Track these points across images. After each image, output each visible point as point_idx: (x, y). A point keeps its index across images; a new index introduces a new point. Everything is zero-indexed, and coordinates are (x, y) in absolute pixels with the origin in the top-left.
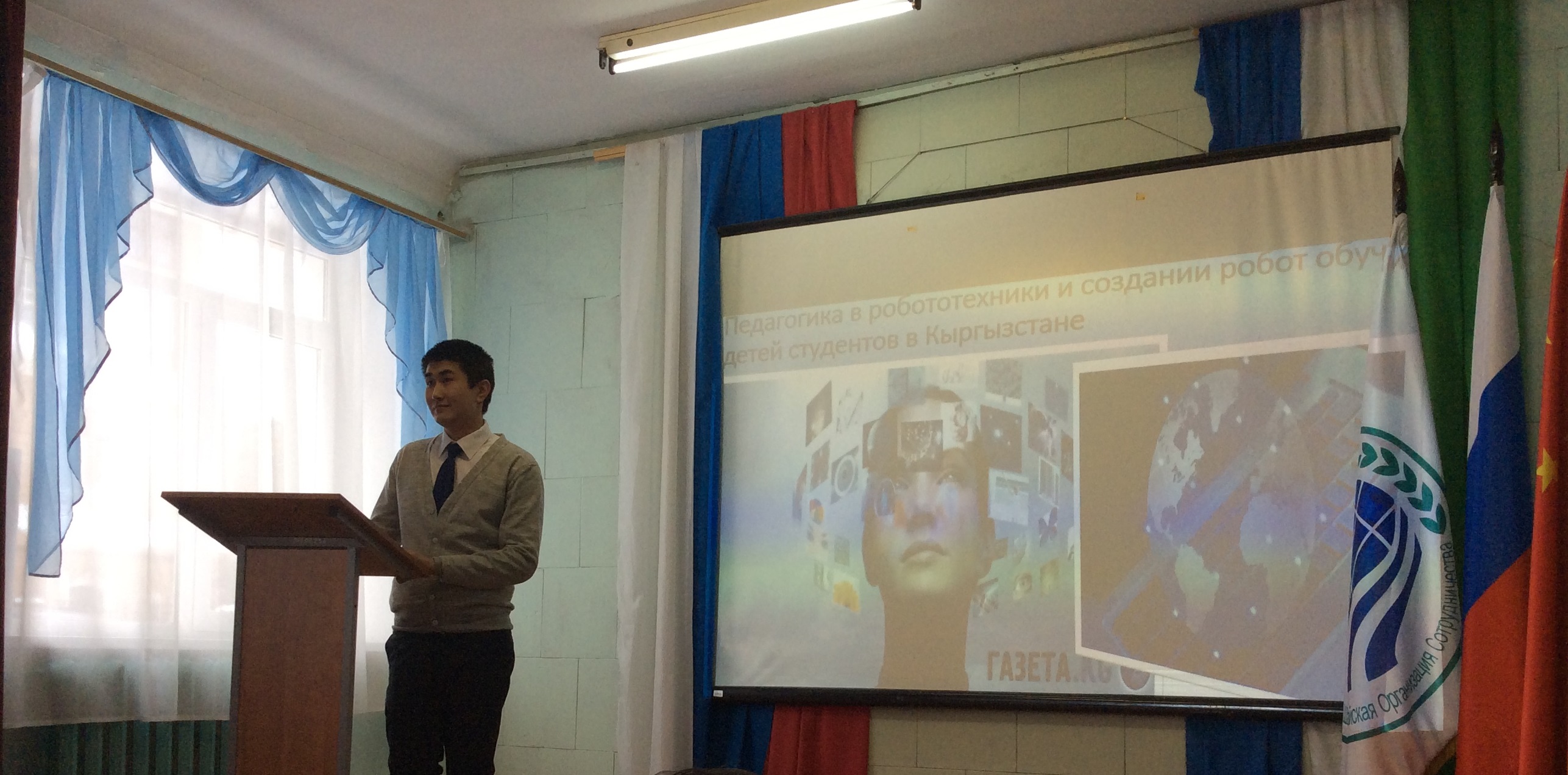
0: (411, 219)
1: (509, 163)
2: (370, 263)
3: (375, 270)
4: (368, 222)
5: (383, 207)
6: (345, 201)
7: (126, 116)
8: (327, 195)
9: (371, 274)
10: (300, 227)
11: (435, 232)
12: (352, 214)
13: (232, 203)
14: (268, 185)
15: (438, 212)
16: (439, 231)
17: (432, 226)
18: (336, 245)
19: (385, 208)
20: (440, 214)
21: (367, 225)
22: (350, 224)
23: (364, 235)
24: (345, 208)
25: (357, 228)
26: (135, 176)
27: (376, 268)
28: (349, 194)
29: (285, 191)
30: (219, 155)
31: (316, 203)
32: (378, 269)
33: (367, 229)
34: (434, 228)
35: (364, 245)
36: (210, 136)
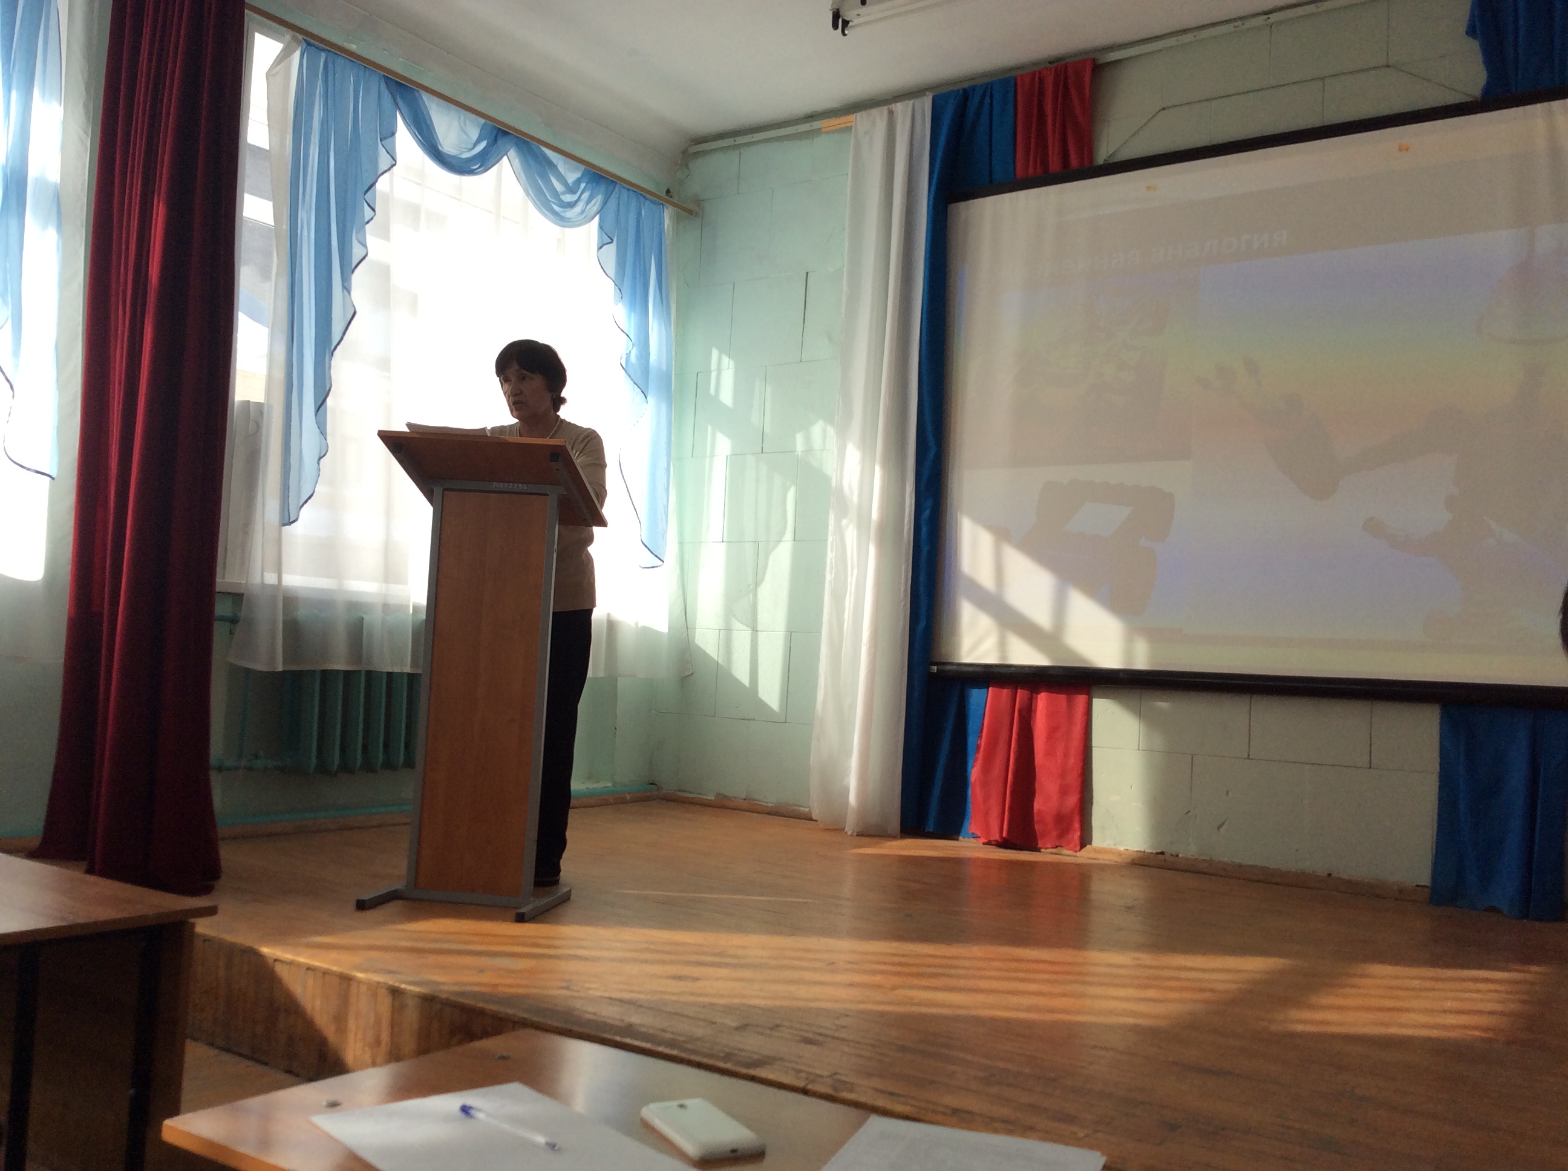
0: (641, 194)
1: (736, 138)
2: (600, 237)
3: (605, 244)
4: (600, 196)
5: (613, 181)
6: (578, 175)
7: (376, 85)
8: (561, 168)
9: (601, 248)
10: (535, 199)
11: (663, 207)
12: (585, 188)
13: (472, 172)
14: (505, 157)
15: (666, 189)
16: (667, 208)
17: (661, 202)
18: (569, 219)
19: (616, 183)
20: (668, 192)
21: (598, 199)
22: (582, 198)
23: (595, 209)
24: (578, 181)
25: (588, 202)
26: (382, 144)
27: (605, 242)
28: (583, 167)
29: (521, 163)
30: (461, 127)
31: (550, 176)
32: (608, 244)
33: (598, 203)
34: (663, 204)
35: (595, 219)
36: (453, 107)
